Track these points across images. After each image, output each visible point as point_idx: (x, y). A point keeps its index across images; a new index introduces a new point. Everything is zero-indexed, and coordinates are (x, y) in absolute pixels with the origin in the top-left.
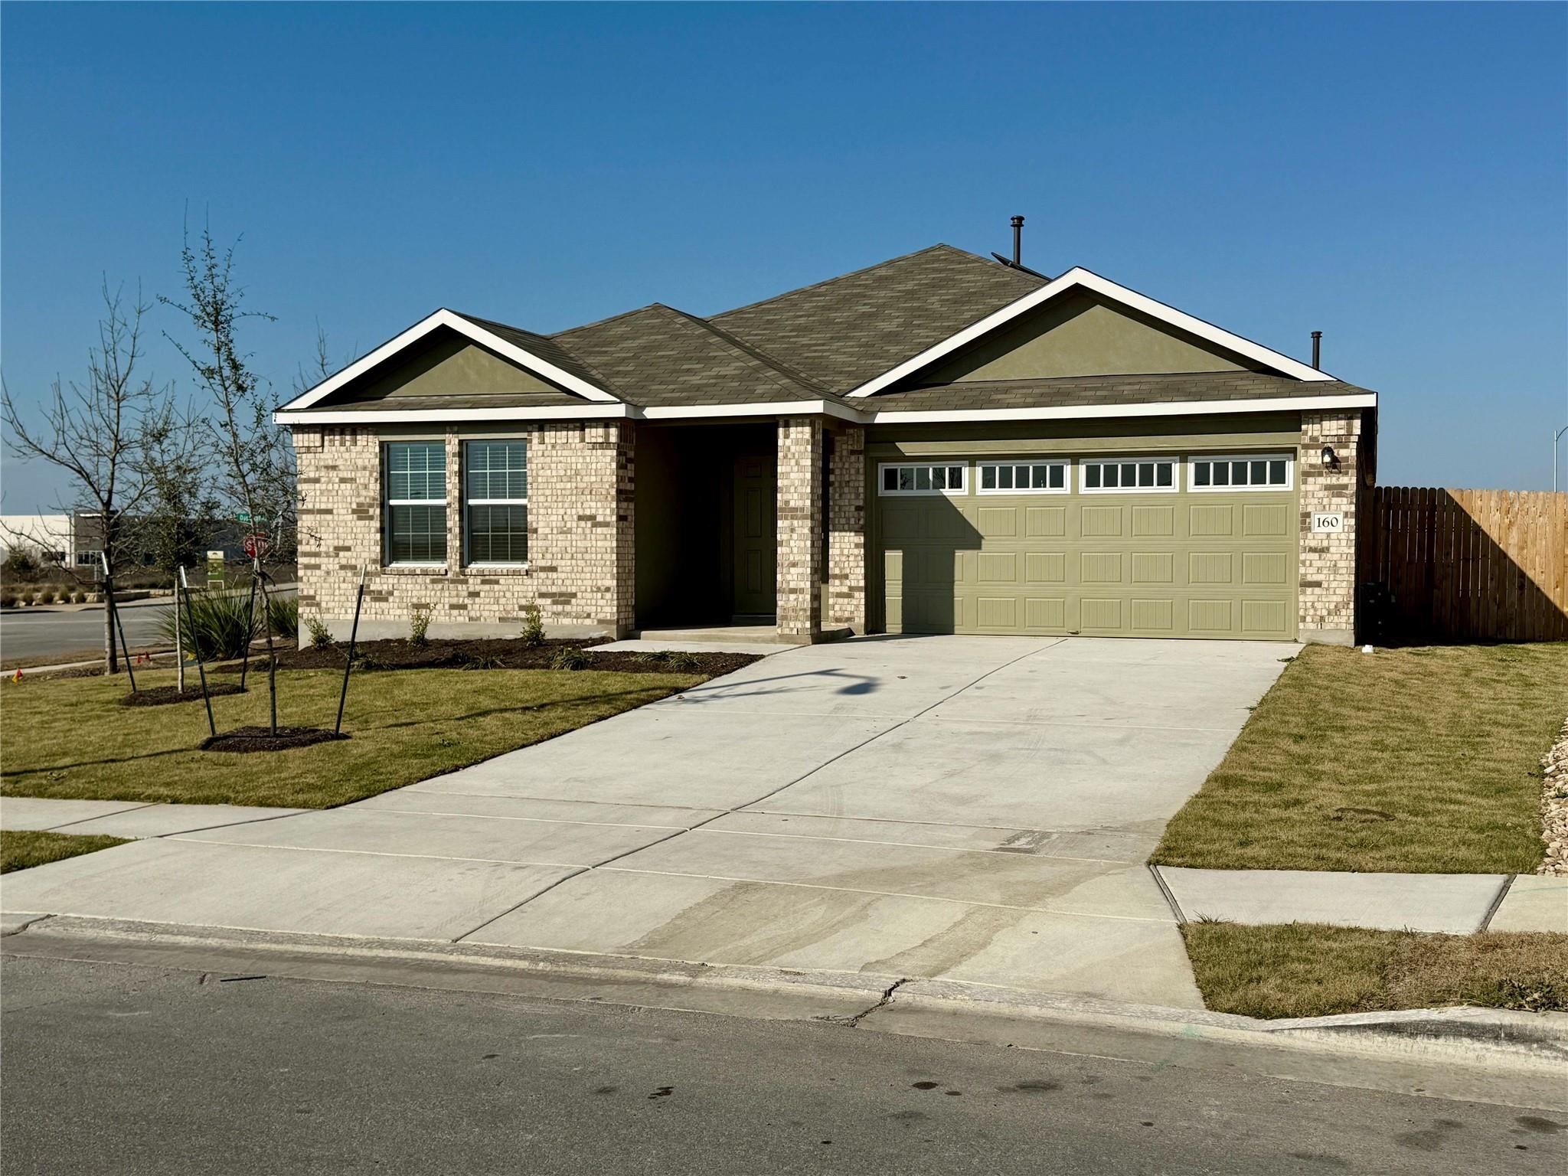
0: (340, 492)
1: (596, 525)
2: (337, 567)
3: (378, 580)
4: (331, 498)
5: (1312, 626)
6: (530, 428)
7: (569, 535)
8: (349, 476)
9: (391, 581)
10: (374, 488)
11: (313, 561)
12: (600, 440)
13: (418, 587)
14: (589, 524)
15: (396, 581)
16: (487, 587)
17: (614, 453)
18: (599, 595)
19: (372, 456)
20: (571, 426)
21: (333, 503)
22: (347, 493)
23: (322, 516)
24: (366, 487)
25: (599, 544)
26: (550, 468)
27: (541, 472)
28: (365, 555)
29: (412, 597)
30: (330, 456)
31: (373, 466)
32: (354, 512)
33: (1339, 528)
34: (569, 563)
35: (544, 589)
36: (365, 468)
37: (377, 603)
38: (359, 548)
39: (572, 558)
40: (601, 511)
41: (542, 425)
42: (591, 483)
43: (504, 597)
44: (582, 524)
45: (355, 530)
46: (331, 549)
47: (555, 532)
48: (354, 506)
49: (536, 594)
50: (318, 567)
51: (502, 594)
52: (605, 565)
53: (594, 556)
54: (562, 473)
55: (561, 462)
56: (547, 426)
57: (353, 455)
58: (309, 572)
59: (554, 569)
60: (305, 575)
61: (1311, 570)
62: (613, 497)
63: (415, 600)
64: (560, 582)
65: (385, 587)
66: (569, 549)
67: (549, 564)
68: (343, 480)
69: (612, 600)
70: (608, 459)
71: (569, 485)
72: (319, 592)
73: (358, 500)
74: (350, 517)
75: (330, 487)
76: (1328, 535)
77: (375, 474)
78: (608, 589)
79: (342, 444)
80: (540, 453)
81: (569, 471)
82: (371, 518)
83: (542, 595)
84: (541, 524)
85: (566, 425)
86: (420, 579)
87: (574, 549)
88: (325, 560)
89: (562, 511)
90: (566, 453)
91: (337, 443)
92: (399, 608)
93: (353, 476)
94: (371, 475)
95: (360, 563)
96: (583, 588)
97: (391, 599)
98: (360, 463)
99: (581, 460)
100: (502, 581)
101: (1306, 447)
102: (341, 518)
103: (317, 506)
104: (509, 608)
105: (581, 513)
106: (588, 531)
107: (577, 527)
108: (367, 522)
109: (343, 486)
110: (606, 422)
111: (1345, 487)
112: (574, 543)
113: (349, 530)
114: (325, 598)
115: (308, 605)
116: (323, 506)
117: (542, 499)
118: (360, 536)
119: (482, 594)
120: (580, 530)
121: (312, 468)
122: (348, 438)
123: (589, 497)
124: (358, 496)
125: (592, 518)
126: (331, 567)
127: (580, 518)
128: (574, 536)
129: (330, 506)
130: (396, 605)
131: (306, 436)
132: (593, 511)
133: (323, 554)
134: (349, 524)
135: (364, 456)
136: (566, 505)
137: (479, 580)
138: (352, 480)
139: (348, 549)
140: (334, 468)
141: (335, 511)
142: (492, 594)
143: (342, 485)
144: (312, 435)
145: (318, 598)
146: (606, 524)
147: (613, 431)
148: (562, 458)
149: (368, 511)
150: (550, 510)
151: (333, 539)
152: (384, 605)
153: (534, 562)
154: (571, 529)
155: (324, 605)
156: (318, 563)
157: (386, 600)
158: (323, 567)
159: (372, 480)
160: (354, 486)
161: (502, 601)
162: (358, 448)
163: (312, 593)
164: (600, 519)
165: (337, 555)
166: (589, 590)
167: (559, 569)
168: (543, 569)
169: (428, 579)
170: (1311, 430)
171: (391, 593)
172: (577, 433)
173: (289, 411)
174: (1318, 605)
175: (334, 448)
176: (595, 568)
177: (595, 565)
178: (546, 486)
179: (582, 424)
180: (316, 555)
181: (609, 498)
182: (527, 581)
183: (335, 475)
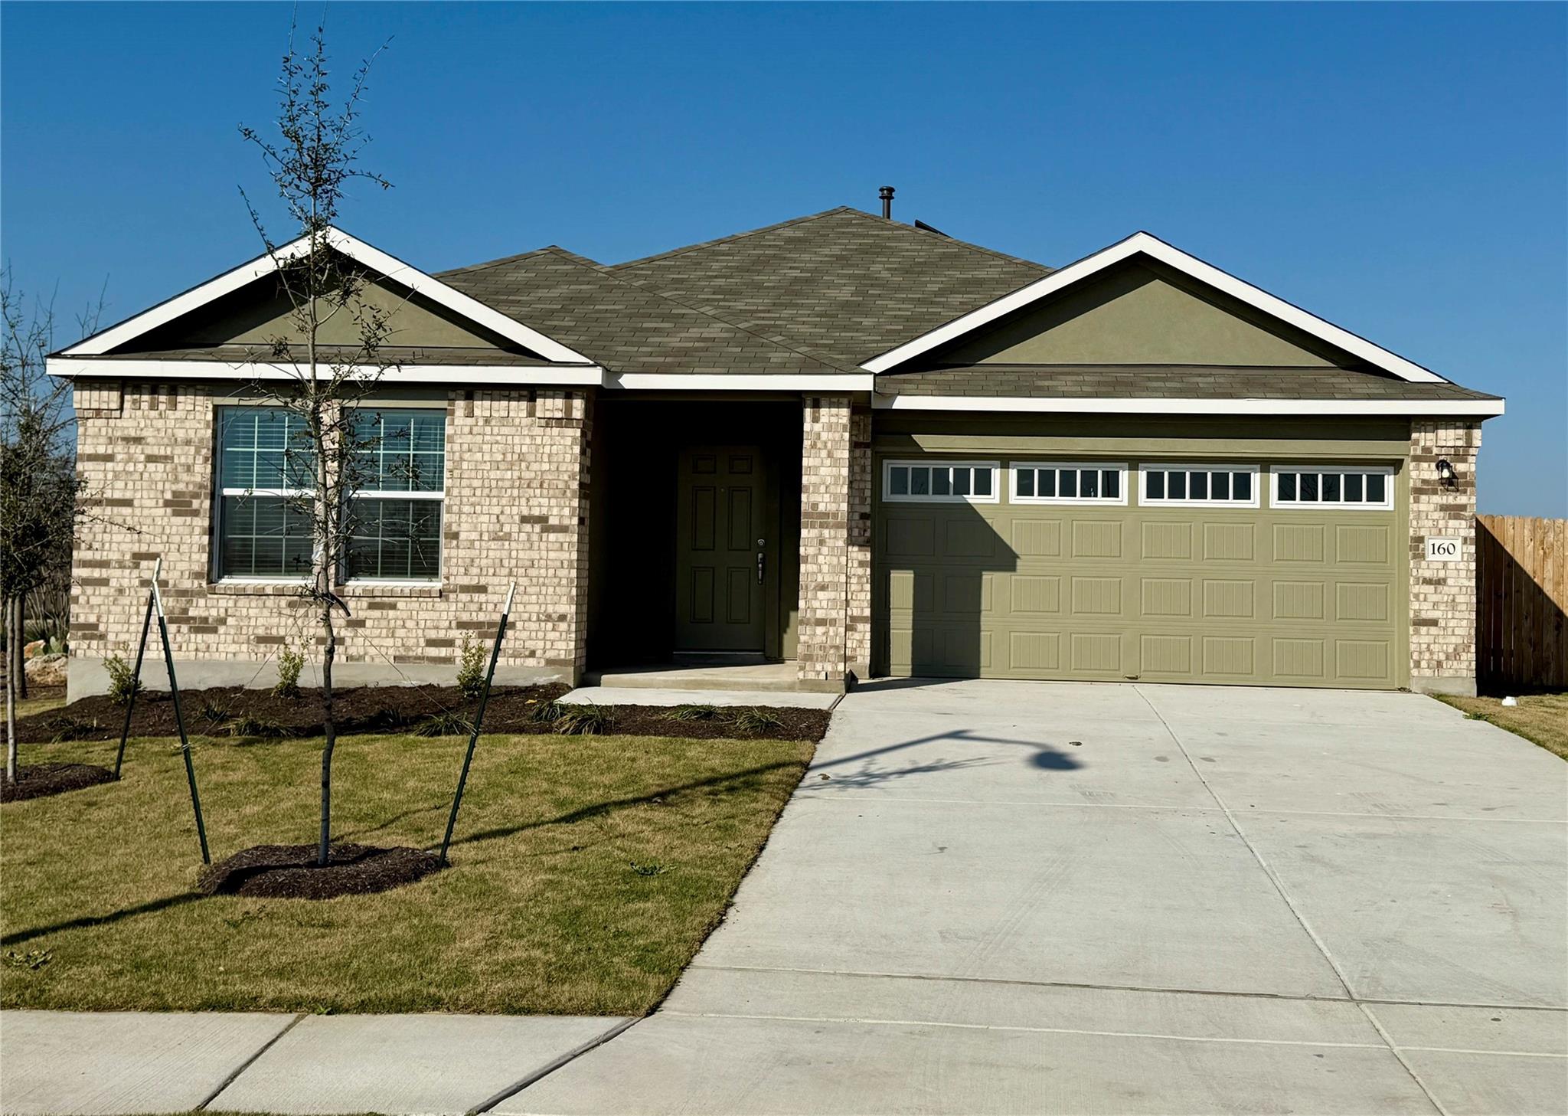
0: (146, 476)
1: (548, 529)
2: (136, 582)
3: (202, 602)
4: (130, 485)
5: (1428, 673)
6: (451, 395)
7: (507, 543)
8: (162, 453)
9: (223, 603)
10: (202, 471)
11: (96, 573)
12: (559, 415)
13: (266, 612)
14: (537, 528)
15: (231, 603)
16: (377, 613)
17: (578, 433)
18: (550, 625)
19: (202, 426)
20: (514, 394)
21: (135, 490)
22: (158, 476)
23: (115, 509)
24: (189, 469)
25: (552, 555)
26: (481, 450)
27: (467, 456)
28: (181, 566)
29: (256, 627)
30: (132, 423)
31: (201, 440)
32: (167, 504)
33: (1457, 556)
34: (505, 581)
35: (465, 617)
36: (188, 442)
37: (199, 636)
38: (173, 556)
39: (510, 574)
40: (555, 511)
41: (470, 391)
42: (543, 472)
43: (404, 627)
44: (527, 527)
45: (167, 531)
46: (128, 557)
47: (485, 537)
48: (168, 496)
49: (454, 624)
50: (104, 582)
51: (399, 623)
52: (559, 584)
53: (543, 571)
54: (500, 457)
55: (497, 442)
56: (479, 393)
57: (171, 423)
58: (89, 590)
59: (482, 589)
60: (84, 593)
61: (1425, 606)
62: (574, 491)
63: (261, 632)
64: (491, 607)
65: (214, 612)
66: (506, 563)
67: (474, 582)
68: (151, 459)
69: (568, 632)
70: (569, 441)
71: (509, 474)
72: (104, 619)
73: (174, 488)
74: (161, 511)
75: (130, 467)
76: (1445, 563)
77: (204, 451)
78: (562, 618)
79: (153, 406)
80: (466, 430)
81: (509, 456)
82: (195, 513)
83: (462, 625)
84: (464, 526)
85: (507, 393)
86: (270, 602)
87: (513, 562)
88: (118, 572)
89: (497, 510)
90: (505, 430)
91: (145, 406)
92: (234, 642)
93: (169, 453)
94: (197, 452)
95: (172, 577)
96: (526, 616)
97: (222, 629)
98: (181, 434)
99: (528, 440)
100: (401, 605)
101: (1417, 459)
102: (146, 512)
103: (108, 494)
104: (411, 642)
105: (525, 512)
106: (535, 537)
107: (520, 532)
108: (189, 519)
109: (151, 466)
110: (568, 391)
111: (1463, 507)
112: (514, 554)
113: (159, 530)
114: (115, 627)
115: (85, 637)
116: (117, 495)
117: (466, 492)
118: (177, 539)
119: (369, 623)
120: (523, 536)
121: (102, 440)
122: (163, 398)
123: (538, 491)
124: (176, 481)
125: (542, 520)
126: (125, 583)
127: (524, 520)
128: (514, 545)
129: (128, 495)
130: (229, 638)
131: (95, 394)
132: (545, 511)
133: (113, 564)
134: (159, 521)
135: (187, 424)
136: (504, 502)
137: (365, 603)
138: (166, 459)
139: (153, 556)
140: (138, 440)
141: (136, 503)
142: (384, 623)
143: (149, 465)
144: (105, 393)
145: (102, 628)
146: (563, 529)
147: (578, 404)
148: (499, 438)
149: (190, 504)
150: (478, 508)
151: (132, 542)
152: (210, 638)
153: (452, 579)
154: (510, 534)
155: (111, 637)
156: (105, 575)
157: (214, 630)
158: (113, 583)
159: (200, 460)
160: (169, 467)
161: (400, 633)
162: (179, 414)
163: (92, 619)
164: (553, 521)
165: (137, 566)
166: (534, 618)
167: (490, 589)
168: (466, 589)
169: (284, 601)
170: (1424, 439)
171: (223, 621)
172: (524, 405)
173: (73, 357)
174: (1435, 648)
175: (139, 413)
176: (544, 589)
177: (544, 585)
178: (473, 475)
179: (531, 392)
180: (104, 564)
181: (568, 494)
182: (441, 605)
183: (139, 450)
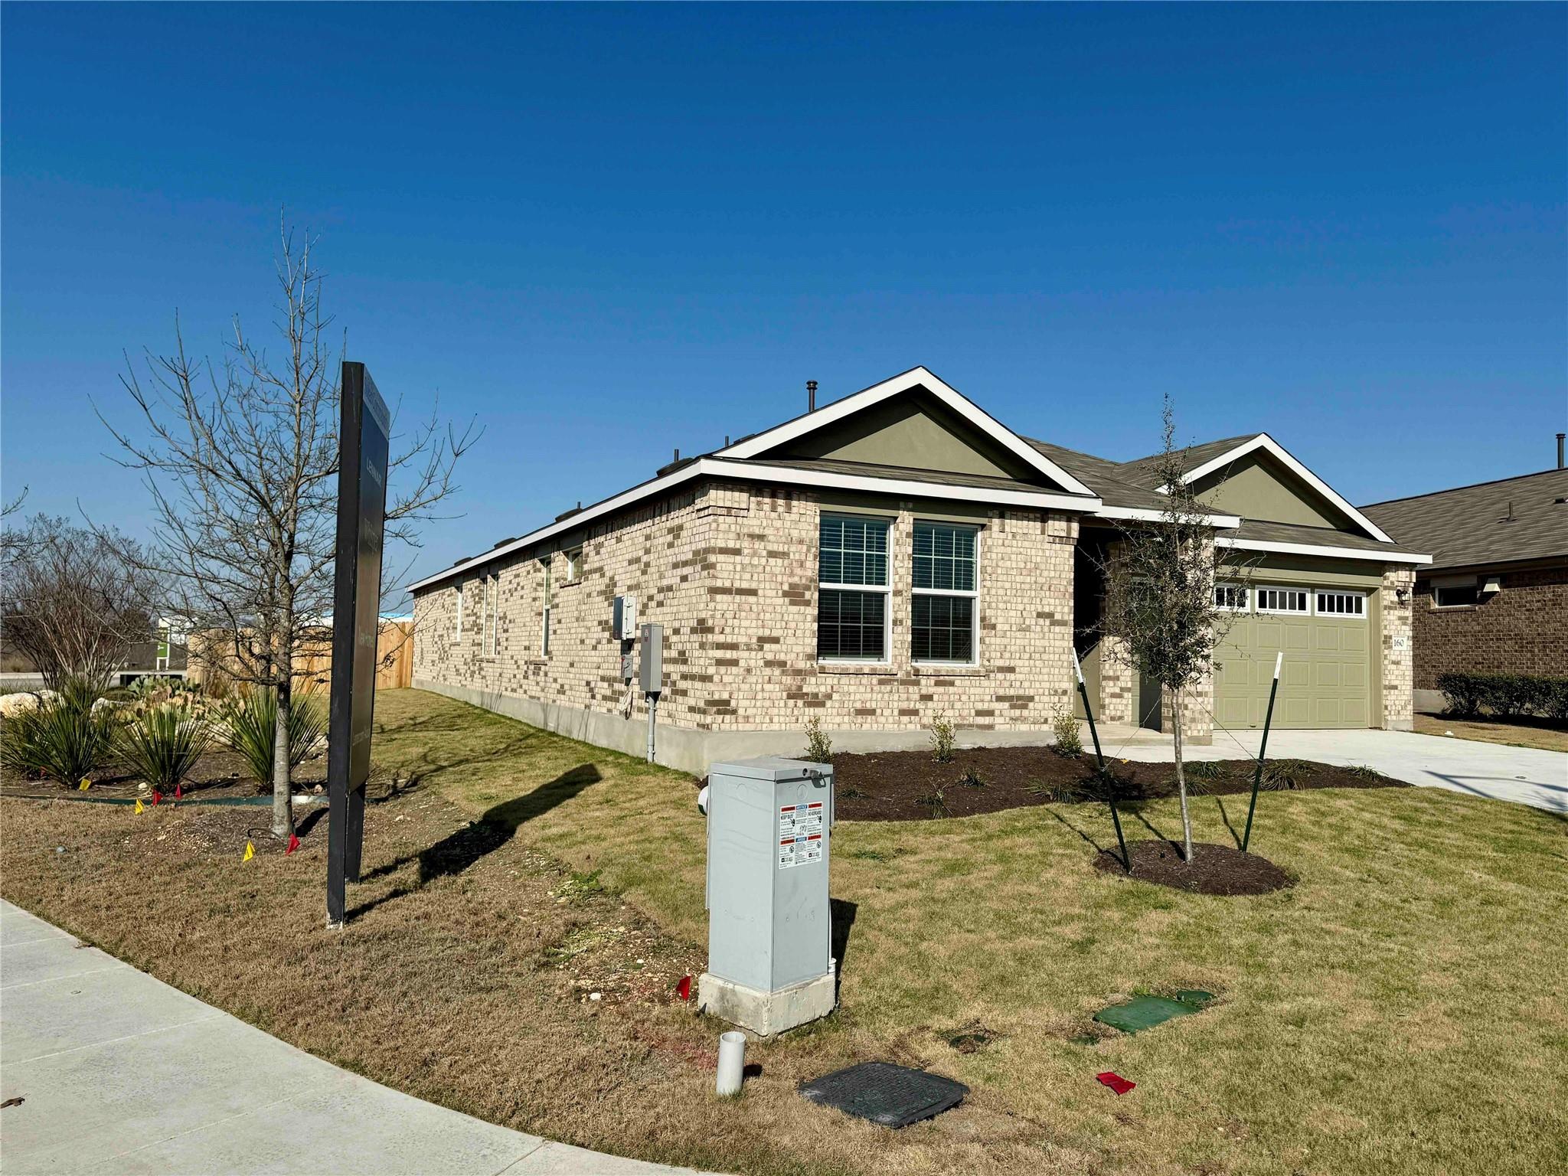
0: (768, 569)
1: (1054, 623)
2: (761, 663)
3: (813, 680)
4: (755, 577)
5: (1394, 718)
6: (990, 514)
7: (1028, 633)
8: (781, 549)
9: (829, 681)
10: (812, 567)
11: (729, 654)
12: (1064, 534)
13: (862, 689)
14: (1048, 622)
15: (836, 681)
16: (941, 689)
17: (1072, 549)
18: (1057, 698)
19: (812, 528)
20: (1031, 516)
21: (759, 581)
22: (777, 570)
23: (743, 597)
24: (802, 565)
25: (1058, 643)
26: (1010, 560)
27: (1000, 563)
28: (798, 649)
29: (854, 701)
30: (756, 522)
31: (811, 540)
32: (785, 594)
33: (1404, 648)
34: (1027, 663)
35: (1001, 692)
36: (801, 542)
37: (812, 709)
38: (790, 640)
39: (1030, 658)
40: (1059, 609)
41: (1004, 511)
42: (1051, 578)
43: (960, 700)
44: (1041, 621)
45: (786, 618)
46: (754, 640)
47: (1014, 629)
48: (786, 587)
49: (994, 699)
50: (734, 663)
51: (957, 697)
52: (1062, 667)
53: (1051, 656)
54: (1022, 565)
55: (1021, 553)
56: (1008, 514)
57: (788, 524)
58: (723, 669)
59: (1011, 670)
60: (717, 673)
61: (1393, 677)
62: (1070, 594)
63: (858, 705)
64: (1018, 684)
65: (823, 689)
66: (1027, 648)
67: (1007, 664)
68: (772, 554)
69: (1069, 703)
70: (1067, 555)
71: (1028, 579)
72: (735, 696)
73: (791, 580)
74: (780, 601)
75: (755, 561)
76: (1400, 651)
77: (814, 550)
78: (1065, 692)
79: (774, 509)
80: (1000, 542)
81: (1028, 564)
82: (807, 603)
83: (1000, 699)
84: (1000, 620)
85: (1026, 515)
86: (865, 680)
87: (1032, 648)
88: (746, 654)
89: (1021, 607)
90: (1026, 544)
91: (767, 507)
92: (838, 715)
93: (786, 550)
94: (808, 550)
95: (789, 658)
96: (1041, 691)
97: (829, 704)
98: (795, 534)
99: (1040, 553)
100: (957, 683)
101: (1386, 588)
102: (768, 601)
103: (737, 585)
104: (965, 713)
105: (1039, 610)
106: (1046, 629)
107: (1036, 624)
108: (802, 608)
109: (772, 561)
110: (1068, 515)
111: (1407, 618)
112: (1033, 641)
113: (779, 617)
114: (743, 703)
115: (719, 712)
116: (745, 585)
117: (1001, 592)
118: (793, 625)
119: (935, 697)
120: (1038, 628)
121: (732, 536)
122: (781, 502)
123: (1048, 593)
124: (792, 574)
125: (1050, 615)
126: (752, 663)
127: (1040, 615)
128: (1032, 634)
129: (754, 586)
130: (835, 711)
131: (729, 494)
132: (1052, 608)
133: (742, 647)
134: (778, 609)
135: (801, 526)
136: (1026, 600)
137: (932, 681)
138: (784, 555)
139: (776, 640)
140: (761, 537)
141: (760, 592)
142: (946, 698)
143: (770, 560)
144: (737, 494)
145: (733, 703)
146: (1063, 623)
147: (1075, 526)
148: (1022, 550)
149: (803, 595)
150: (1009, 605)
151: (757, 627)
152: (819, 711)
153: (992, 661)
154: (1030, 626)
155: (741, 712)
156: (735, 657)
157: (822, 704)
158: (742, 663)
159: (811, 557)
160: (786, 561)
161: (958, 705)
162: (794, 517)
163: (725, 696)
164: (1057, 617)
165: (761, 649)
166: (1047, 693)
167: (1017, 670)
168: (1001, 670)
169: (875, 679)
170: (1392, 576)
171: (829, 697)
172: (1038, 524)
173: (725, 459)
174: (1397, 702)
175: (762, 513)
176: (1052, 669)
177: (1052, 666)
178: (1005, 578)
179: (1044, 515)
180: (734, 647)
181: (1067, 596)
182: (985, 683)
183: (762, 547)
